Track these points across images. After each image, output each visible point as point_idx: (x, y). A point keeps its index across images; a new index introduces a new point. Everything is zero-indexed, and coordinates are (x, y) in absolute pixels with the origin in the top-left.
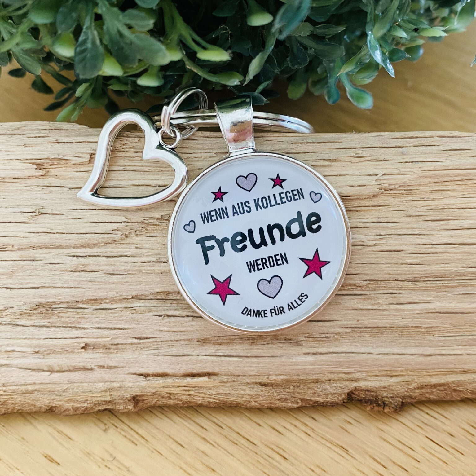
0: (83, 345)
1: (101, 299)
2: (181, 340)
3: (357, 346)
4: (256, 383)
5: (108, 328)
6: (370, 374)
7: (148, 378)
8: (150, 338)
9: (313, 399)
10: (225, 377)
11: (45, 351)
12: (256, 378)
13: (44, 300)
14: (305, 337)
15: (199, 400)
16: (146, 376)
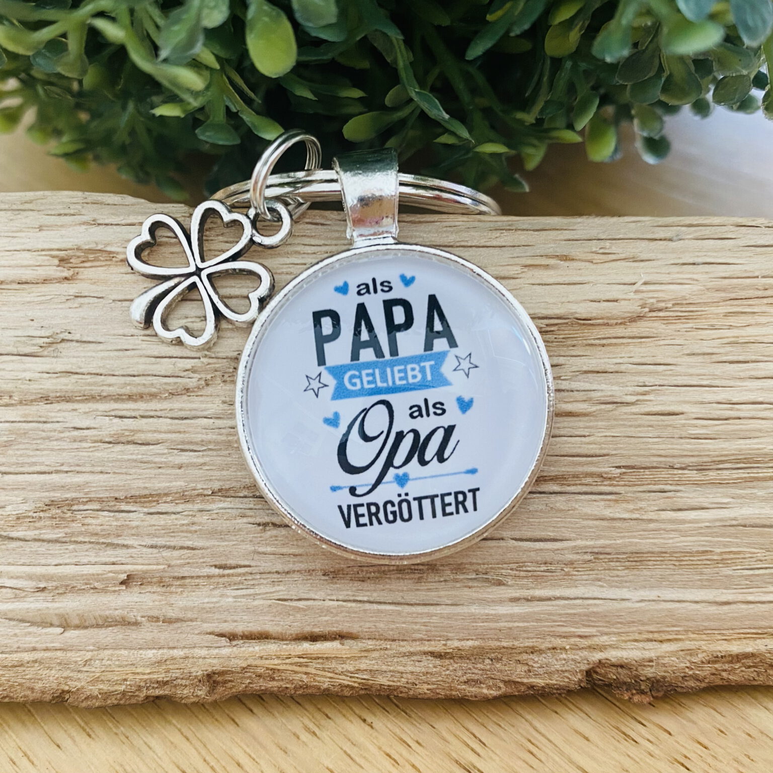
0: (123, 577)
1: (159, 495)
2: (294, 571)
3: (602, 586)
4: (425, 653)
5: (169, 547)
6: (623, 638)
7: (234, 643)
8: (241, 566)
9: (525, 681)
10: (370, 642)
11: (57, 588)
12: (425, 645)
13: (59, 495)
14: (512, 569)
15: (324, 682)
16: (232, 637)
